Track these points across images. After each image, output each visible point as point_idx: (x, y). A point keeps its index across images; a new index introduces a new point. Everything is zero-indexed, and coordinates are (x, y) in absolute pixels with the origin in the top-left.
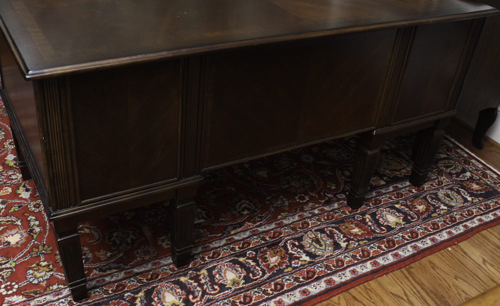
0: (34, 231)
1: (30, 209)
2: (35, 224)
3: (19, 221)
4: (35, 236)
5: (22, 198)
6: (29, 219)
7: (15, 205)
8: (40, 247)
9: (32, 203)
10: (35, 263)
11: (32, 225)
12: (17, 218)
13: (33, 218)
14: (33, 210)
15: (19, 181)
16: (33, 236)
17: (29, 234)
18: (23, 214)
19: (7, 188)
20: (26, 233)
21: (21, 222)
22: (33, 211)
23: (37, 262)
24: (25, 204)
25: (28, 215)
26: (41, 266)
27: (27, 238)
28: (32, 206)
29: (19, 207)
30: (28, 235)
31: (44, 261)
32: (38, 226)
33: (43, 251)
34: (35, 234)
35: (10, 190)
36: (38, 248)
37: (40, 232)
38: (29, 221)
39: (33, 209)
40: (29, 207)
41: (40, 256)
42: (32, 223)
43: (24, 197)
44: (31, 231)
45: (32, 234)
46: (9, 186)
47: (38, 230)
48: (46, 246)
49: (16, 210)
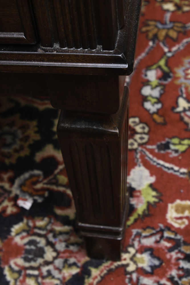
0: (160, 73)
1: (147, 130)
2: (152, 89)
3: (180, 109)
4: (162, 63)
5: (153, 170)
6: (159, 106)
7: (174, 155)
8: (161, 38)
9: (135, 146)
10: (184, 12)
11: (158, 89)
12: (182, 119)
13: (148, 105)
14: (141, 125)
15: (139, 235)
16: (167, 64)
17: (171, 71)
18: (164, 124)
19: (176, 225)
20: (177, 75)
21: (177, 105)
22: (141, 122)
23: (180, 13)
24: (151, 151)
25: (155, 117)
26: (176, 5)
27: (179, 63)
28: (137, 137)
29: (166, 146)
30: (176, 70)
31: (168, 11)
32: (147, 83)
33: (160, 26)
34: (160, 67)
35: (171, 214)
36: (167, 36)
37: (148, 68)
38: (159, 100)
39: (138, 129)
40: (146, 137)
41: (171, 21)
42: (156, 93)
43: (146, 172)
44: (164, 76)
45: (166, 69)
46: (169, 228)
47: (152, 75)
48: (151, 35)
49: (176, 141)
